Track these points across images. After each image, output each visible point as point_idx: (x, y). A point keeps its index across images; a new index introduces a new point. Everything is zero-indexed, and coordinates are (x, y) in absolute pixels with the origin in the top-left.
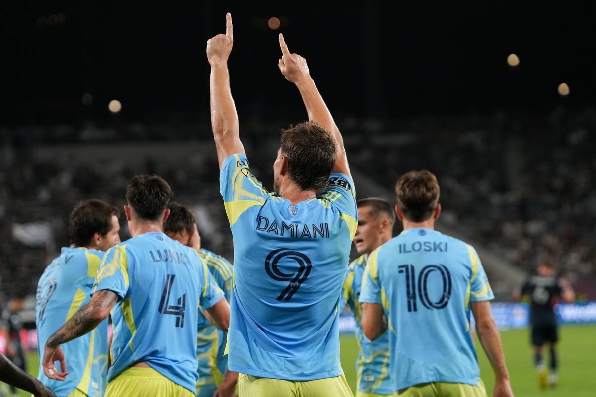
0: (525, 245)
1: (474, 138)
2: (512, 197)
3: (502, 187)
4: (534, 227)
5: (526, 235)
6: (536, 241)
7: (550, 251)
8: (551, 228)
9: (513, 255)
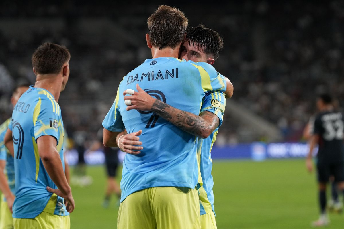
0: (265, 100)
1: (229, 21)
2: (257, 65)
3: (249, 58)
4: (272, 87)
5: (266, 93)
6: (273, 97)
7: (283, 105)
8: (284, 88)
9: (256, 107)
